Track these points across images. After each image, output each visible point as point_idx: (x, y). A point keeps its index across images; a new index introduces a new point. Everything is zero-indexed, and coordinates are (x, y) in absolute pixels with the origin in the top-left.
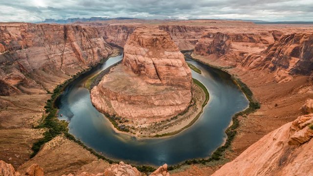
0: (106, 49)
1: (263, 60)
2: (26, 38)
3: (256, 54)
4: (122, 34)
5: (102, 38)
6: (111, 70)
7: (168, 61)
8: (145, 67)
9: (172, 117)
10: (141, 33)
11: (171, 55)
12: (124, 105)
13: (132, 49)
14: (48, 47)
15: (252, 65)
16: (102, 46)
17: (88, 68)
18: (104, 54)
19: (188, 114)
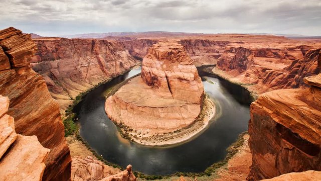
0: (129, 62)
1: (285, 77)
2: (59, 51)
3: (279, 71)
4: (146, 48)
5: (127, 52)
6: (129, 81)
7: (181, 75)
8: (157, 80)
9: (176, 130)
10: (158, 46)
11: (183, 69)
12: (131, 115)
13: (148, 62)
14: (76, 59)
15: (273, 82)
16: (125, 59)
17: (110, 78)
18: (126, 66)
19: (192, 128)
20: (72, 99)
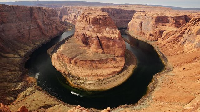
0: (62, 26)
3: (172, 32)
4: (73, 14)
6: (66, 41)
7: (109, 36)
8: (91, 39)
10: (88, 14)
11: (110, 31)
13: (81, 26)
14: (18, 23)
16: (59, 23)
17: (49, 39)
18: (60, 29)
19: (122, 74)
20: (21, 57)
